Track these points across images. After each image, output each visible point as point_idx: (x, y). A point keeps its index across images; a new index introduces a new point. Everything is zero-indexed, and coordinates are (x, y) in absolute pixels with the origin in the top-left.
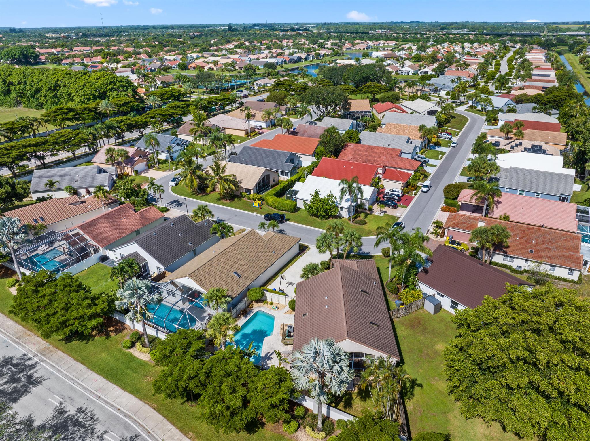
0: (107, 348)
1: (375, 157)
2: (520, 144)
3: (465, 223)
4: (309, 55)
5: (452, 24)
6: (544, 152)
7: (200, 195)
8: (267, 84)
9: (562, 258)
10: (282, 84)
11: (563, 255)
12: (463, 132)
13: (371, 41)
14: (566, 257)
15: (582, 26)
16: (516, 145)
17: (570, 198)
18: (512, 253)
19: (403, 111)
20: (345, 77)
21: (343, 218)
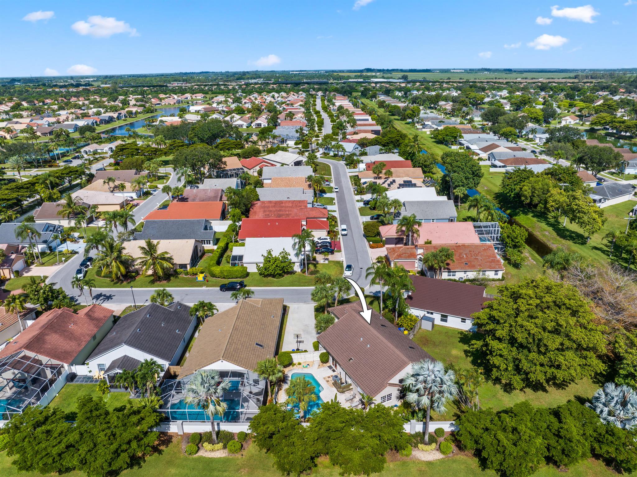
0: (170, 463)
1: (286, 211)
2: (394, 181)
3: (405, 253)
4: (120, 114)
5: (244, 73)
6: (414, 185)
7: (125, 283)
8: (97, 150)
9: (488, 264)
10: (126, 149)
11: (488, 262)
12: (335, 178)
13: (176, 94)
14: (491, 262)
15: (359, 74)
16: (392, 183)
17: (456, 219)
18: (454, 269)
19: (272, 165)
20: (192, 136)
21: (296, 272)
